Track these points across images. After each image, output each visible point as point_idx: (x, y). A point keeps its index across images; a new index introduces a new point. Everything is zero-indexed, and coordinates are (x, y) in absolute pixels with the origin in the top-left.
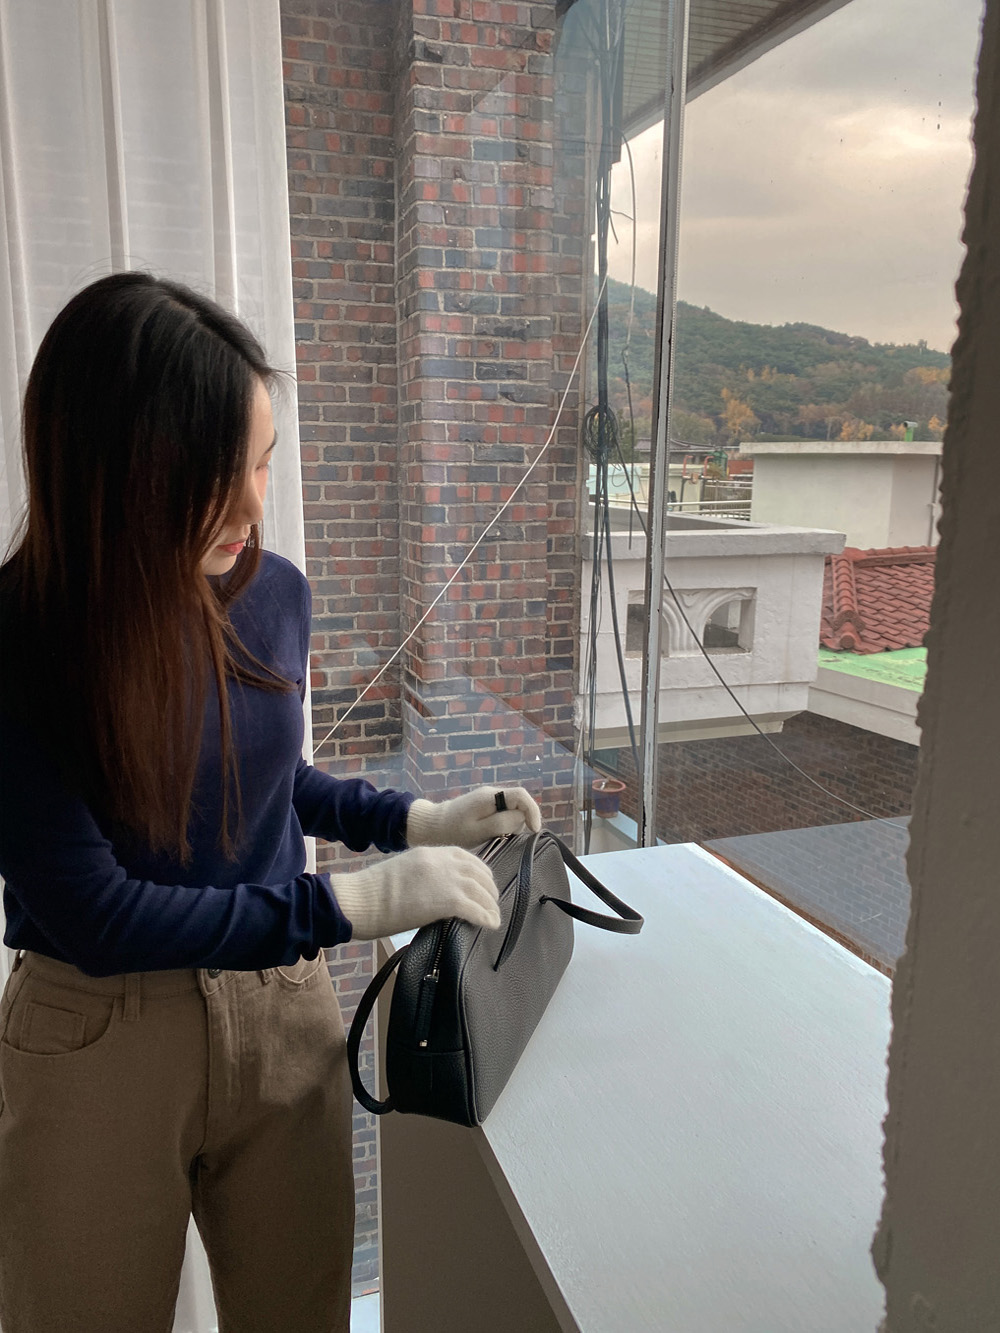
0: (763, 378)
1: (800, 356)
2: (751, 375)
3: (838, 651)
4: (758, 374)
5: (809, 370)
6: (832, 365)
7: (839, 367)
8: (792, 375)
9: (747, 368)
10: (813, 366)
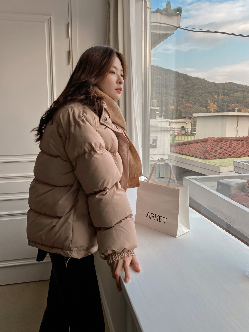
0: (219, 97)
1: (230, 91)
2: (216, 96)
3: (203, 159)
4: (218, 96)
5: (232, 95)
6: (238, 93)
7: (240, 94)
8: (228, 96)
9: (215, 95)
10: (233, 94)
